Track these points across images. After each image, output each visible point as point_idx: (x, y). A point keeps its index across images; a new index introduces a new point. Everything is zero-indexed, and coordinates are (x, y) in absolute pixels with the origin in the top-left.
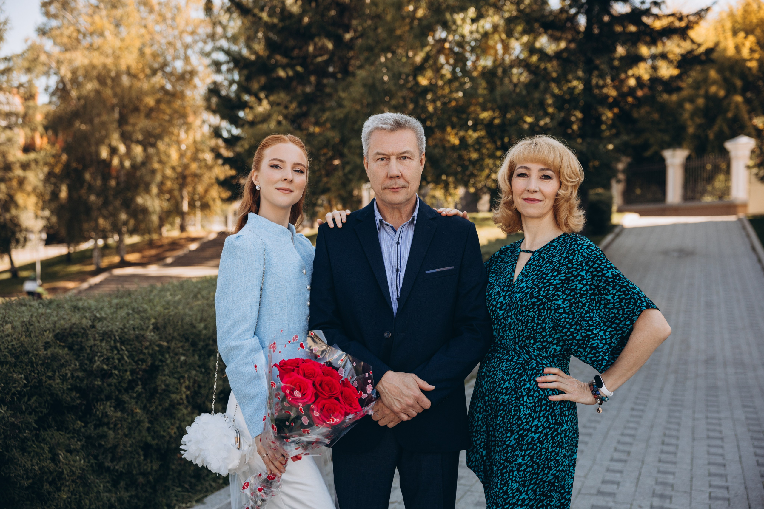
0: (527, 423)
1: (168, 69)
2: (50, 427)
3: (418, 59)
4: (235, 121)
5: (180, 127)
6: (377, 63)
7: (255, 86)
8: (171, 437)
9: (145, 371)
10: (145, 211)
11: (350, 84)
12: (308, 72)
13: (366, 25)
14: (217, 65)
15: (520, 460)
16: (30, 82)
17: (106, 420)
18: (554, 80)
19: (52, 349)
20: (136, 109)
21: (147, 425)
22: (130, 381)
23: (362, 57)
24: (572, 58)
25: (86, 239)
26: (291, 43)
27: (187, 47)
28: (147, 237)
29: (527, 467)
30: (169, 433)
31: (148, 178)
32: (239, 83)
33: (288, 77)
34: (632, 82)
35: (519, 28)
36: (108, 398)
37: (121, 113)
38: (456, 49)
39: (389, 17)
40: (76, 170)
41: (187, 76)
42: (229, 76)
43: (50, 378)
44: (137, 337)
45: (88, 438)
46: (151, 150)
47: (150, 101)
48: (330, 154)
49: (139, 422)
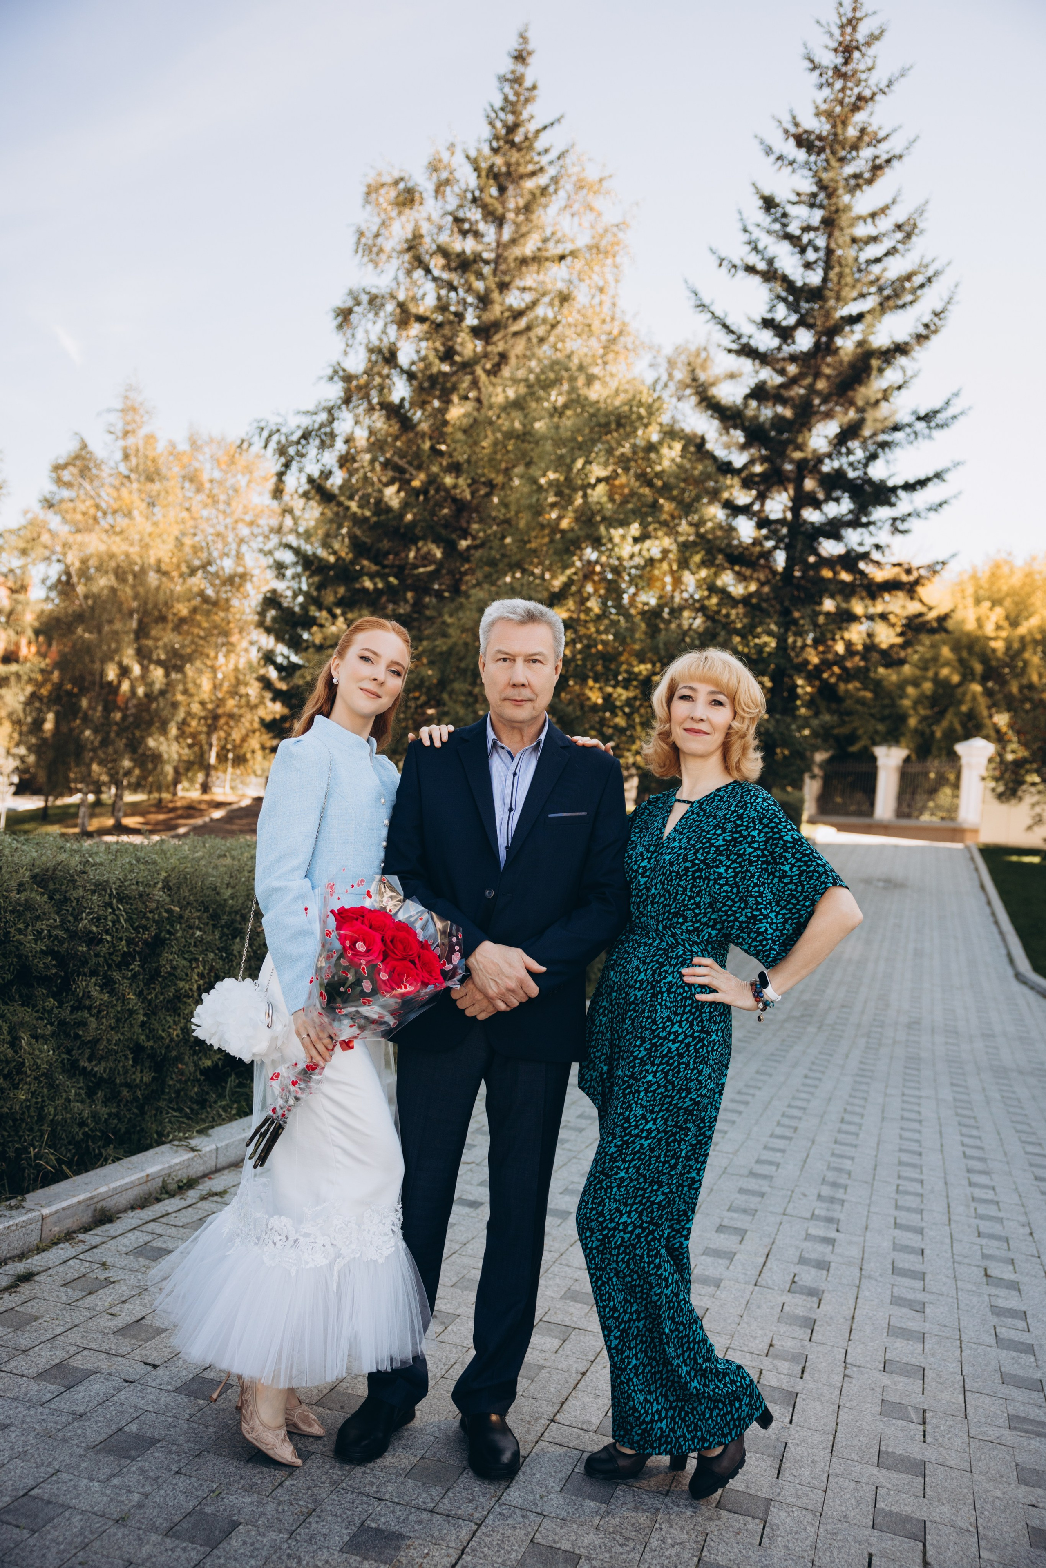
0: (664, 1029)
1: (212, 569)
2: (13, 999)
3: (557, 583)
4: (296, 644)
5: (217, 647)
6: (500, 583)
7: (329, 598)
8: (172, 1040)
9: (145, 942)
10: (157, 758)
11: (461, 607)
12: (404, 587)
13: (489, 532)
14: (280, 567)
15: (650, 1078)
16: (23, 567)
17: (87, 1003)
18: (737, 632)
19: (27, 893)
20: (163, 619)
21: (142, 1018)
22: (125, 955)
23: (480, 575)
24: (764, 605)
25: (71, 792)
26: (386, 544)
27: (242, 541)
28: (156, 795)
29: (659, 1087)
30: (169, 1035)
31: (165, 713)
32: (307, 595)
33: (376, 589)
34: (840, 648)
35: (697, 558)
36: (94, 973)
37: (140, 622)
38: (610, 576)
39: (522, 524)
40: (69, 694)
41: (237, 580)
42: (296, 586)
43: (20, 931)
44: (141, 896)
45: (62, 1023)
46: (174, 676)
47: (183, 609)
48: (423, 699)
49: (131, 1012)
